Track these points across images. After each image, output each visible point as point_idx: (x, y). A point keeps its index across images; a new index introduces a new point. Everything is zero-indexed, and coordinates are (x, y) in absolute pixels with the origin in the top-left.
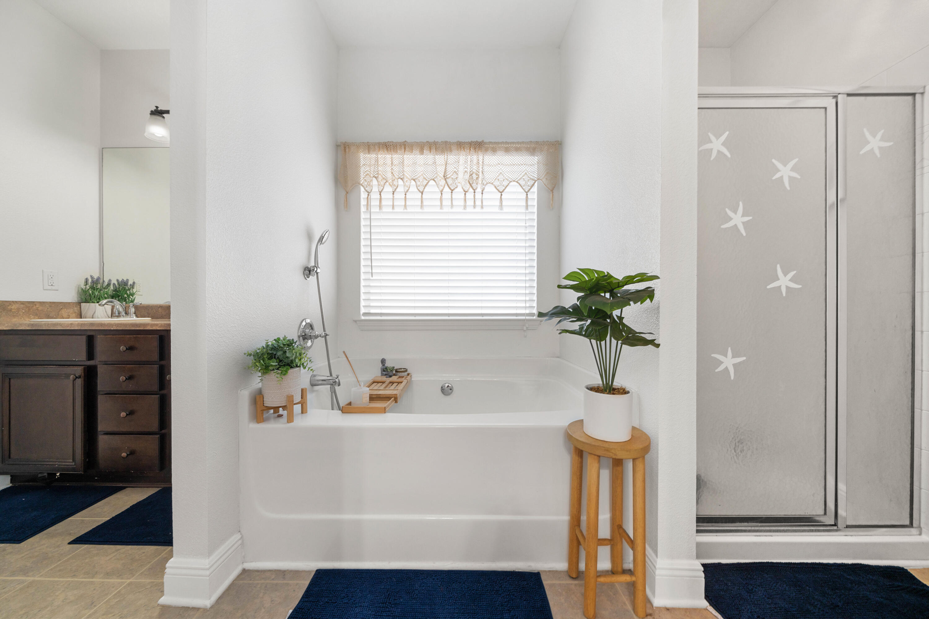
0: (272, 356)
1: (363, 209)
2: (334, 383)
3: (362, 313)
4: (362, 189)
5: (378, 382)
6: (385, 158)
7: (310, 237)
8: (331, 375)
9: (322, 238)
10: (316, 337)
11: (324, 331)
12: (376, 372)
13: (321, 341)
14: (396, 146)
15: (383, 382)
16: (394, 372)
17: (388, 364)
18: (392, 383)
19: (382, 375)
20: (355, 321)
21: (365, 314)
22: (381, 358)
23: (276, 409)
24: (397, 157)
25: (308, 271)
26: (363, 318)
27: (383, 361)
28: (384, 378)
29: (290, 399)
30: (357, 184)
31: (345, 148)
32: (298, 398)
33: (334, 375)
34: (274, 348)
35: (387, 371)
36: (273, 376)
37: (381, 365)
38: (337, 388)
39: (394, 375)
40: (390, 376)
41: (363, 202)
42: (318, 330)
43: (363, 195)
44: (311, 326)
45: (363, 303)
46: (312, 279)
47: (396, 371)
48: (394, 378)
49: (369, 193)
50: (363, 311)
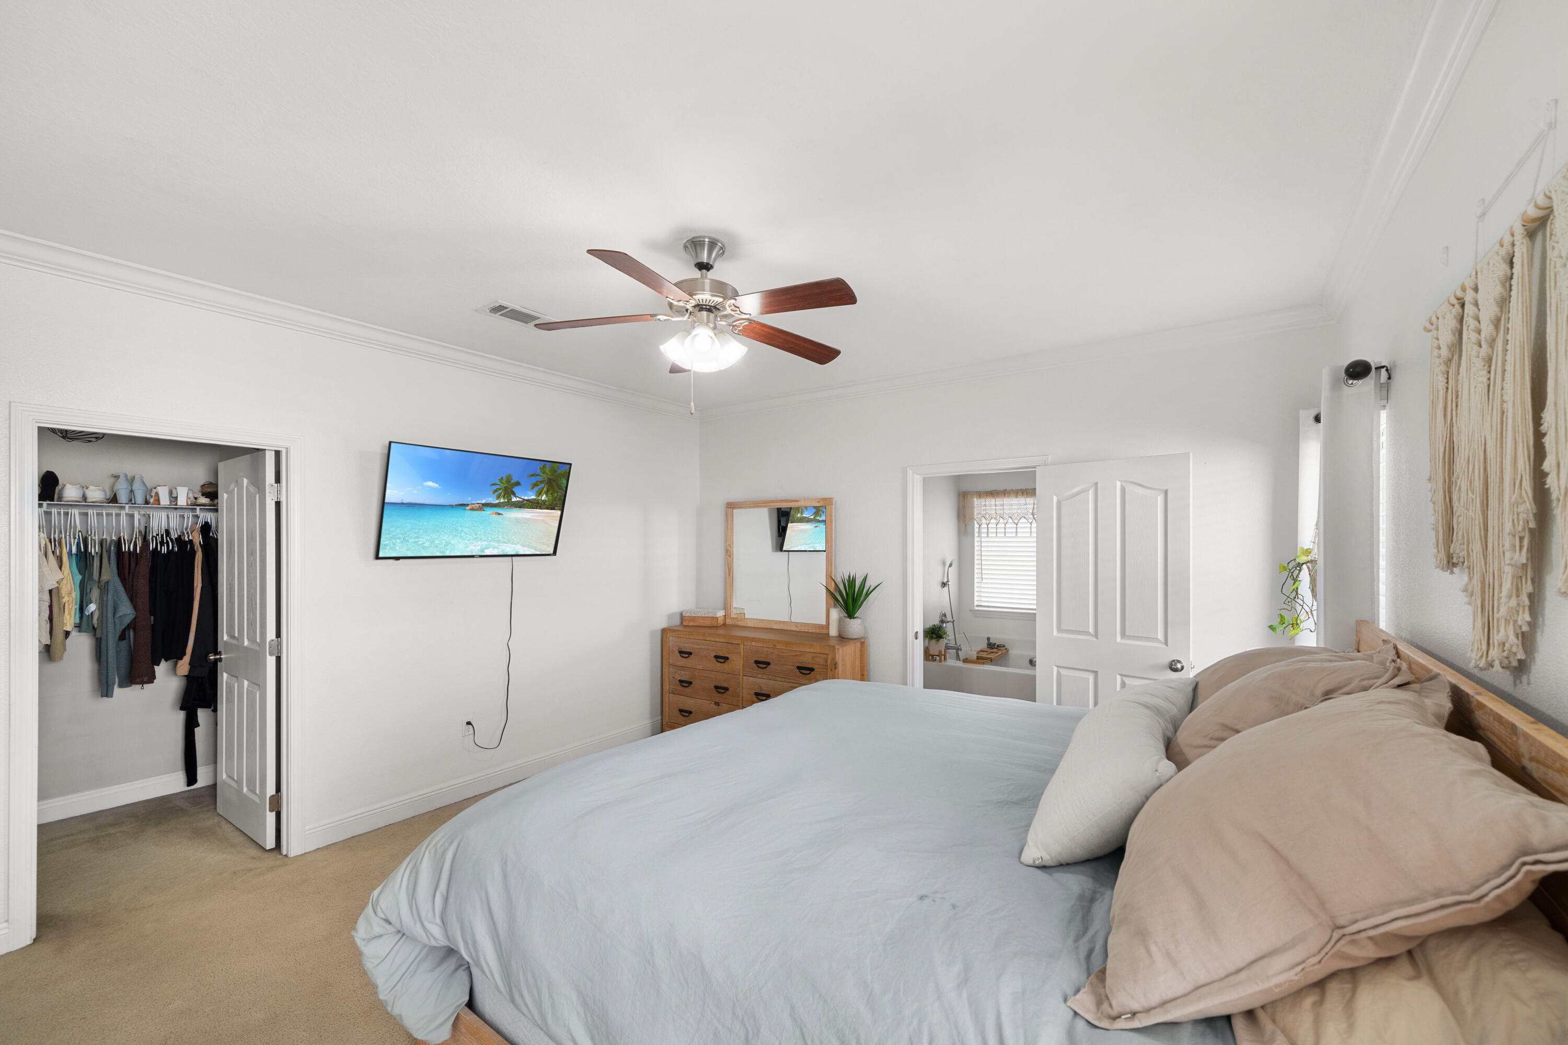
0: (933, 633)
1: (976, 535)
2: (958, 649)
3: (975, 605)
4: (975, 522)
5: (984, 651)
6: (991, 502)
7: (944, 564)
8: (956, 644)
9: (951, 565)
10: (948, 622)
11: (952, 618)
12: (984, 646)
13: (951, 624)
14: (999, 493)
15: (987, 652)
16: (996, 646)
17: (991, 641)
18: (992, 652)
19: (988, 647)
20: (971, 611)
21: (978, 606)
22: (987, 636)
23: (933, 656)
24: (999, 501)
25: (944, 585)
26: (976, 608)
27: (988, 639)
28: (988, 649)
29: (940, 652)
30: (972, 519)
31: (964, 496)
32: (943, 653)
33: (958, 644)
34: (933, 629)
35: (991, 645)
36: (934, 641)
37: (987, 641)
38: (959, 652)
39: (996, 648)
40: (993, 649)
41: (976, 530)
42: (949, 618)
43: (976, 526)
44: (945, 615)
45: (976, 598)
46: (946, 588)
47: (998, 646)
48: (995, 650)
49: (980, 525)
50: (976, 603)
